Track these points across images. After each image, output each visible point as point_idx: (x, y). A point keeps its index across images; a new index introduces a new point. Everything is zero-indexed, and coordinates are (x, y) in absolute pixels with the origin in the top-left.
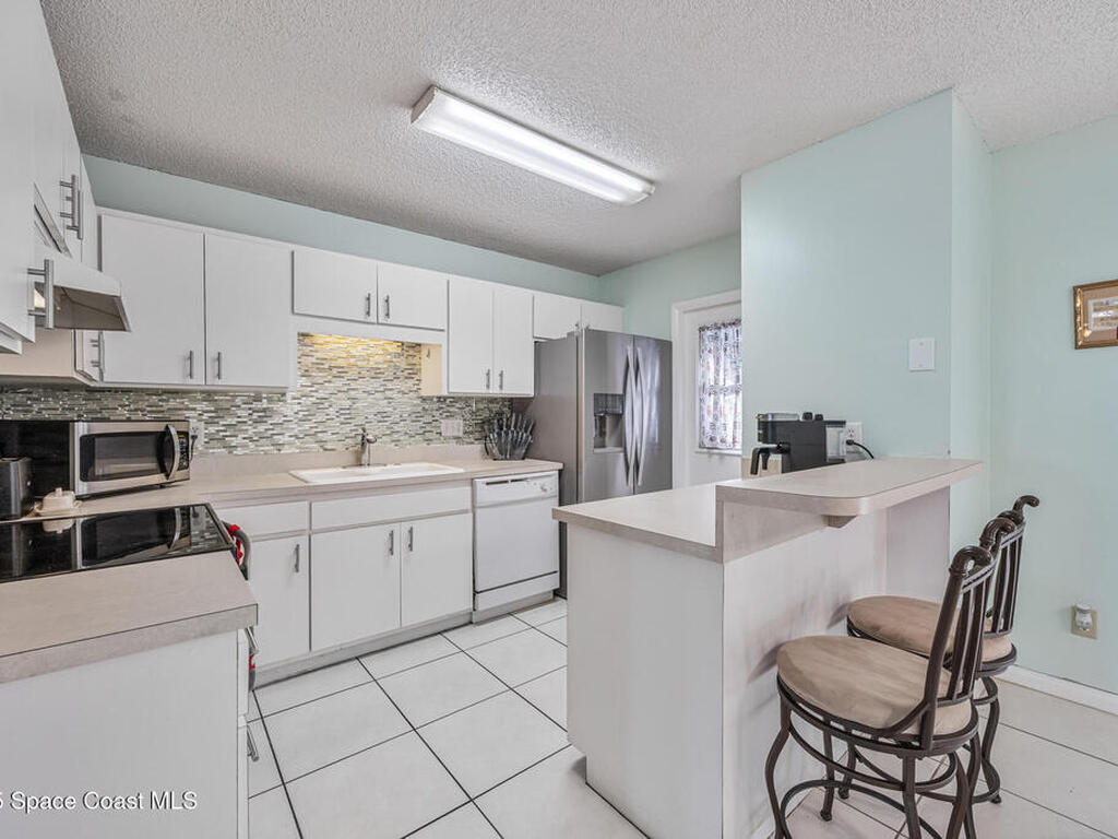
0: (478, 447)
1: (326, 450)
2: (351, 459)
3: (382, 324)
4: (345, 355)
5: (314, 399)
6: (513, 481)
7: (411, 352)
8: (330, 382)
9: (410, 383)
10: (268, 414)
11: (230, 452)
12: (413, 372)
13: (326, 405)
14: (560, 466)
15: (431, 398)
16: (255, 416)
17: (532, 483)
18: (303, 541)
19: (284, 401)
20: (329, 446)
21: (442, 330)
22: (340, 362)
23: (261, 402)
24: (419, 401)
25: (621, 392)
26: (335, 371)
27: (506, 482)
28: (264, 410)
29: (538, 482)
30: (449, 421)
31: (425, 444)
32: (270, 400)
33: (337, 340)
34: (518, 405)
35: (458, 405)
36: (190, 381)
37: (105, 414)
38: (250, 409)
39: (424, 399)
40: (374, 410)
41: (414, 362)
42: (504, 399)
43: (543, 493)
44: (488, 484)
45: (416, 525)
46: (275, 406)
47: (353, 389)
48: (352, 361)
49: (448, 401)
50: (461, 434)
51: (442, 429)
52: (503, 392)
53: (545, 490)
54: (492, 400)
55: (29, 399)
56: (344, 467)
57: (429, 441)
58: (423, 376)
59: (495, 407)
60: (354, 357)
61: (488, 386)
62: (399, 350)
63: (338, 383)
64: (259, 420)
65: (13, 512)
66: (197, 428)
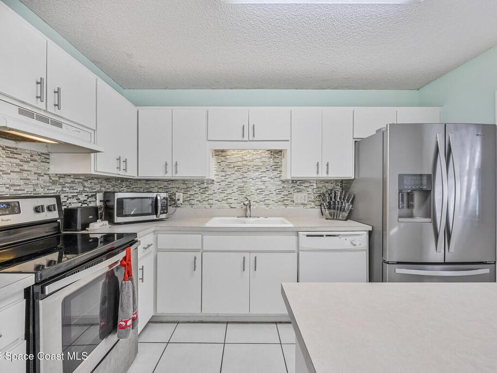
0: (318, 210)
1: (231, 208)
2: (242, 212)
3: (252, 141)
4: (241, 160)
5: (226, 183)
6: (326, 236)
7: (276, 156)
8: (234, 174)
9: (275, 173)
10: (207, 189)
11: (192, 207)
12: (277, 167)
13: (232, 185)
14: (370, 228)
15: (287, 181)
16: (201, 191)
17: (343, 238)
18: (198, 255)
19: (214, 184)
20: (233, 206)
21: (288, 141)
22: (239, 164)
23: (203, 184)
24: (280, 182)
25: (430, 172)
26: (236, 168)
27: (323, 236)
28: (205, 188)
29: (349, 238)
30: (300, 194)
31: (284, 207)
32: (208, 183)
33: (237, 153)
34: (345, 184)
35: (304, 185)
36: (166, 175)
37: (151, 190)
38: (200, 187)
39: (283, 182)
40: (256, 188)
41: (278, 161)
42: (336, 181)
43: (353, 247)
44: (308, 236)
45: (259, 256)
46: (209, 186)
47: (245, 177)
48: (245, 163)
49: (298, 182)
50: (306, 202)
51: (295, 199)
52: (329, 176)
53: (355, 245)
54: (327, 181)
55: (130, 184)
56: (238, 217)
57: (286, 205)
58: (283, 169)
59: (330, 186)
60: (245, 161)
61: (318, 172)
62: (269, 156)
63: (238, 174)
64: (203, 192)
65: (78, 228)
66: (180, 196)
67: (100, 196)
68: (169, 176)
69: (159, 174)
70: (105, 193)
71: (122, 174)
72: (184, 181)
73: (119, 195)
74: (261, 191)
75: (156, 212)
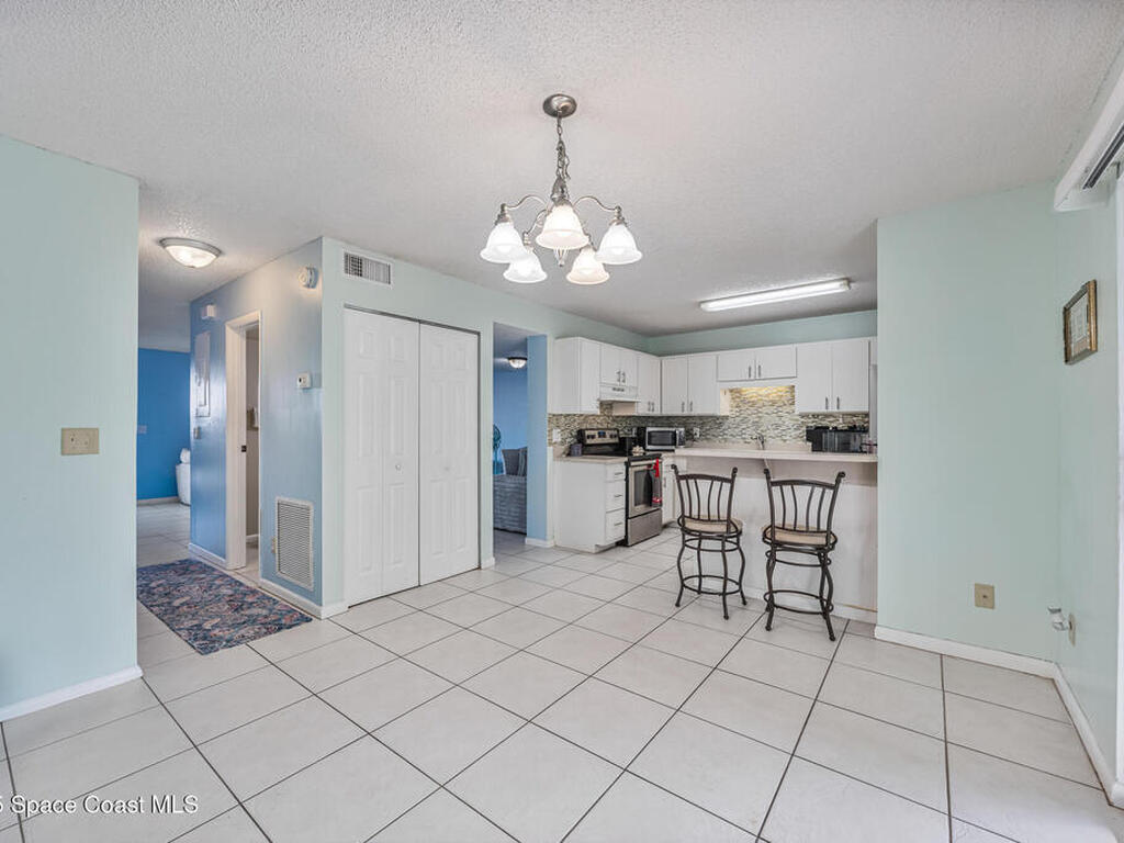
3: (758, 380)
4: (756, 395)
5: (741, 418)
8: (748, 409)
10: (721, 425)
11: (708, 440)
13: (747, 420)
16: (716, 426)
19: (728, 419)
21: (795, 377)
22: (754, 399)
23: (718, 420)
26: (751, 404)
28: (720, 423)
32: (722, 419)
36: (682, 413)
37: (671, 425)
38: (715, 423)
40: (772, 423)
46: (724, 421)
47: (760, 412)
52: (840, 411)
61: (827, 408)
63: (752, 409)
64: (718, 427)
66: (697, 430)
67: (634, 430)
68: (686, 413)
69: (678, 412)
70: (638, 428)
71: (651, 413)
72: (701, 417)
73: (649, 429)
74: (777, 426)
75: (674, 444)
